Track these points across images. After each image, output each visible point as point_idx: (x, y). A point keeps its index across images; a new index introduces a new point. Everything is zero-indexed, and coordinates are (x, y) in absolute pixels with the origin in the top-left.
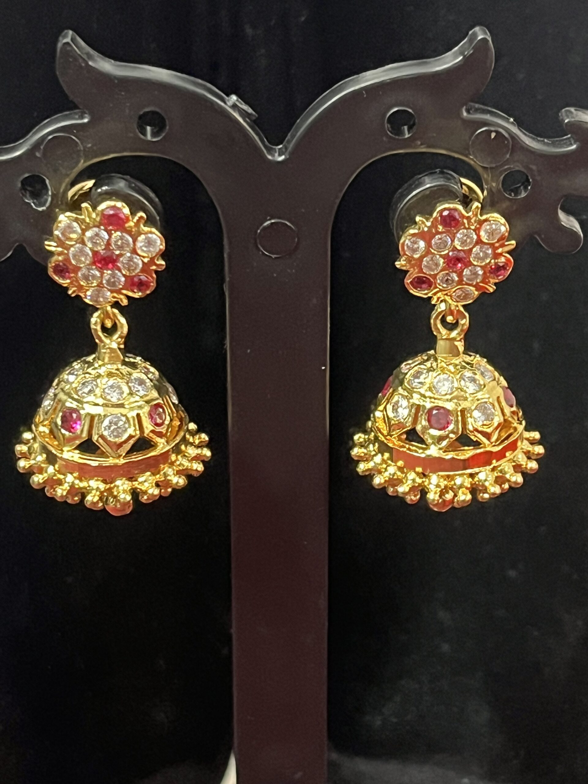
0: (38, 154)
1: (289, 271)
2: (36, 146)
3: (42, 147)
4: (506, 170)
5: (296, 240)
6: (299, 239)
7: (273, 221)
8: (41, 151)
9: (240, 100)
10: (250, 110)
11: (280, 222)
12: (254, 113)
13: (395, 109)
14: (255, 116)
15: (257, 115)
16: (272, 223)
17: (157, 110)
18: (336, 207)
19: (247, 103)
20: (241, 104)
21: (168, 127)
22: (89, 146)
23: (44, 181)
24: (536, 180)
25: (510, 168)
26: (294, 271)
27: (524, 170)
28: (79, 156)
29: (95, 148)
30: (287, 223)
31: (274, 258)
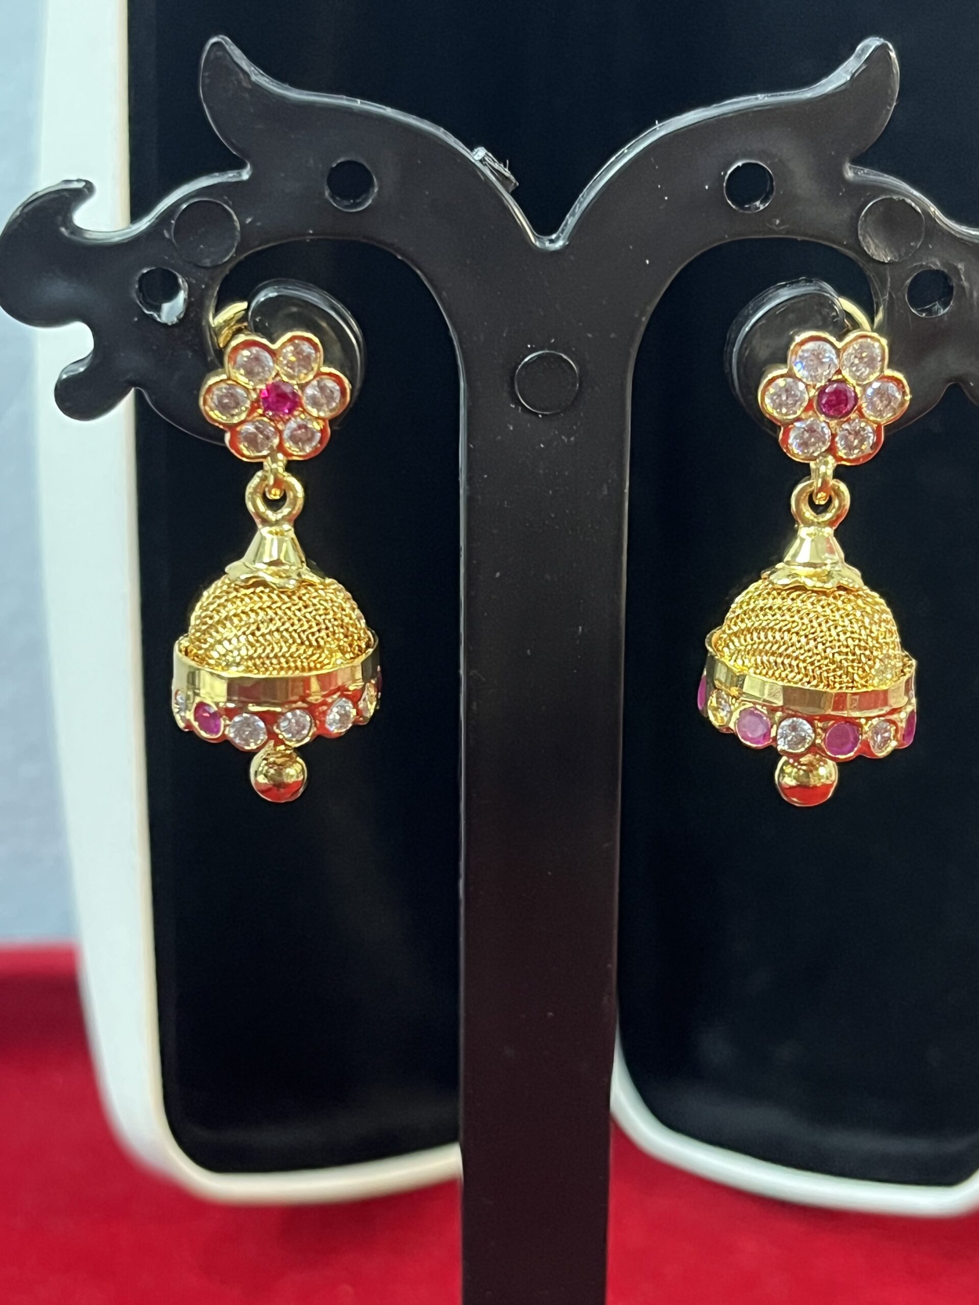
0: (166, 234)
1: (566, 440)
2: (163, 220)
3: (173, 221)
4: (915, 269)
5: (578, 385)
6: (580, 386)
7: (541, 353)
8: (172, 228)
9: (490, 155)
10: (507, 173)
11: (553, 355)
12: (512, 178)
13: (740, 164)
14: (516, 184)
15: (519, 184)
16: (538, 357)
17: (361, 160)
18: (642, 329)
19: (501, 160)
20: (495, 162)
21: (376, 190)
22: (249, 220)
23: (176, 278)
24: (963, 288)
25: (922, 266)
26: (572, 439)
27: (946, 271)
28: (233, 238)
29: (259, 224)
30: (565, 357)
31: (540, 416)
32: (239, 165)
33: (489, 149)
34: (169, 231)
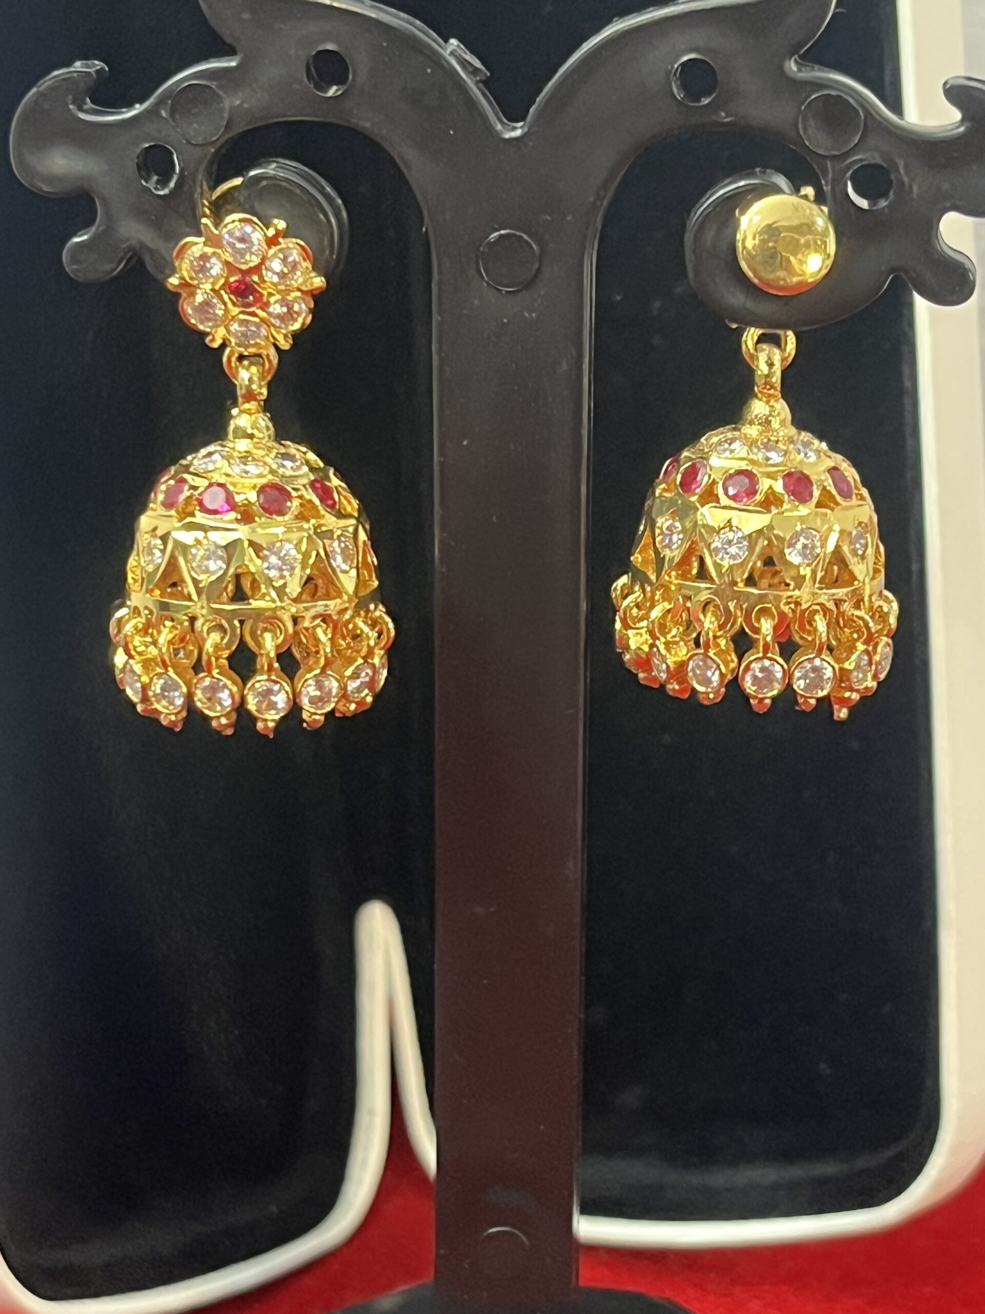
0: (164, 114)
1: (527, 315)
2: (161, 102)
3: (170, 102)
4: (855, 162)
6: (539, 263)
7: (503, 232)
8: (169, 107)
9: (462, 46)
10: (477, 63)
11: (514, 235)
12: (483, 68)
13: (688, 57)
14: (486, 74)
15: (488, 74)
16: (501, 236)
17: (337, 49)
19: (473, 52)
20: (465, 53)
21: (352, 76)
22: (238, 102)
23: (171, 153)
24: (903, 184)
25: (861, 160)
26: (534, 315)
27: (885, 165)
28: (222, 118)
29: (246, 106)
30: (525, 237)
31: (504, 292)
32: (230, 51)
33: (461, 40)
34: (166, 111)
